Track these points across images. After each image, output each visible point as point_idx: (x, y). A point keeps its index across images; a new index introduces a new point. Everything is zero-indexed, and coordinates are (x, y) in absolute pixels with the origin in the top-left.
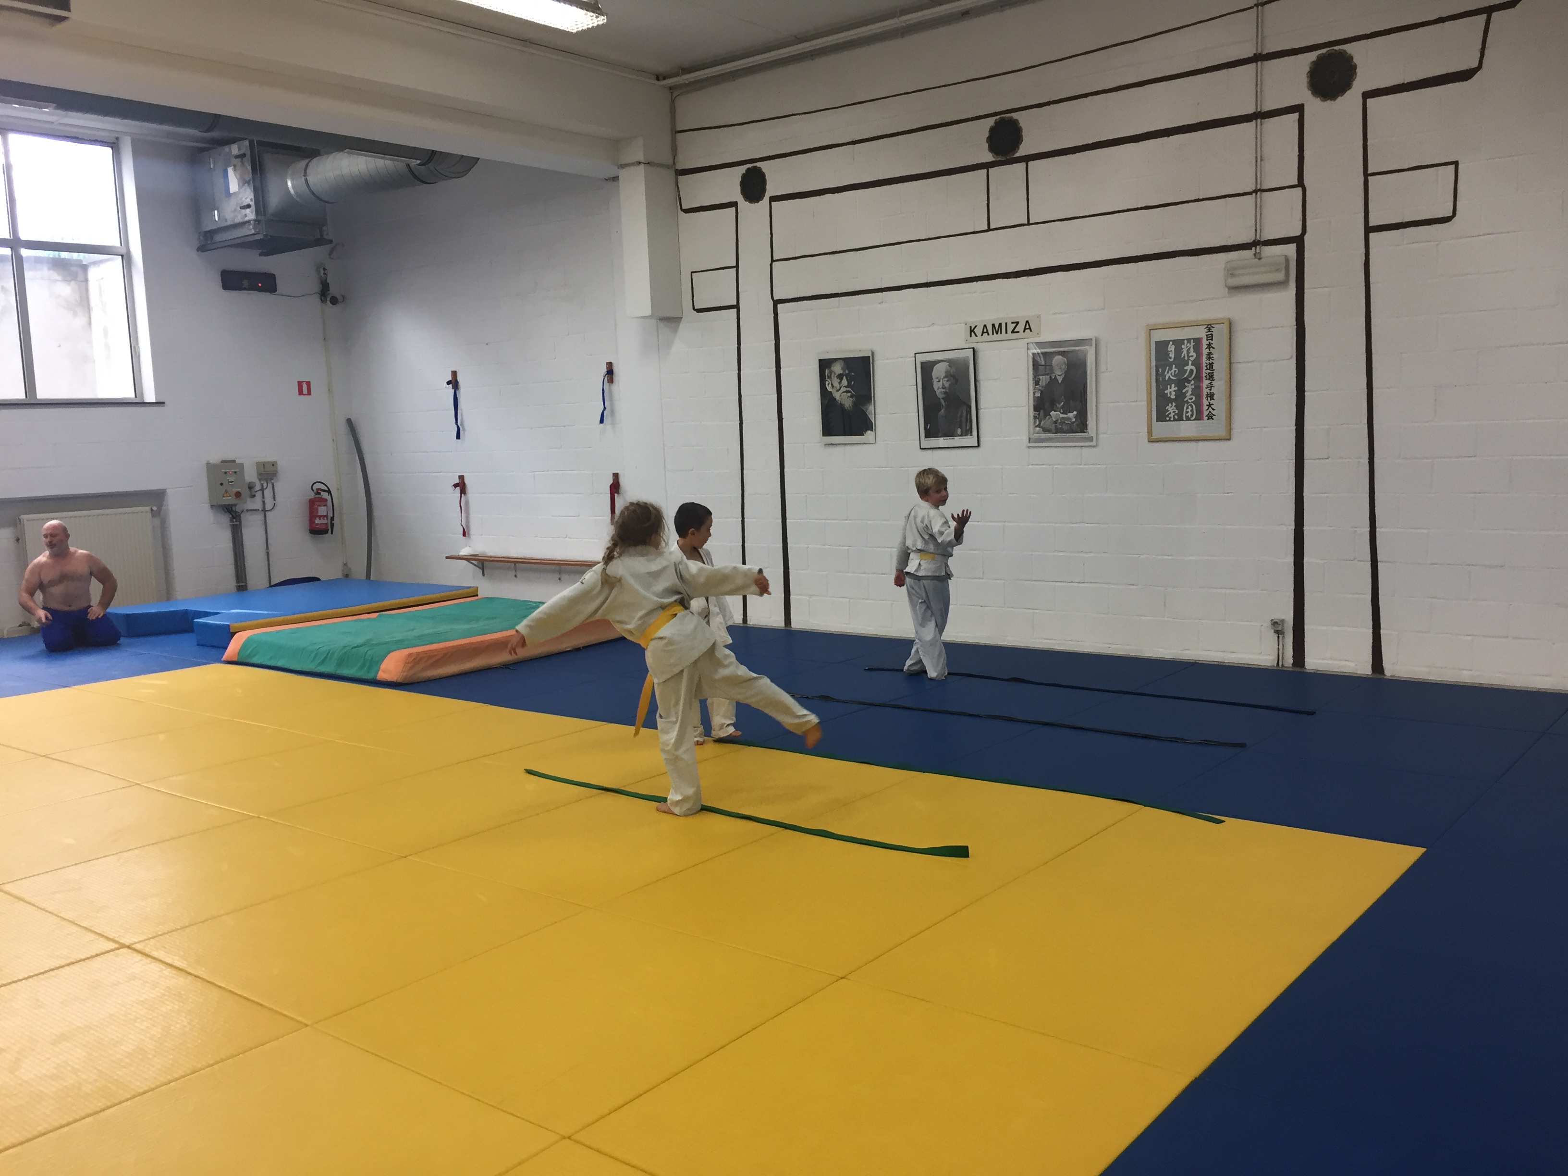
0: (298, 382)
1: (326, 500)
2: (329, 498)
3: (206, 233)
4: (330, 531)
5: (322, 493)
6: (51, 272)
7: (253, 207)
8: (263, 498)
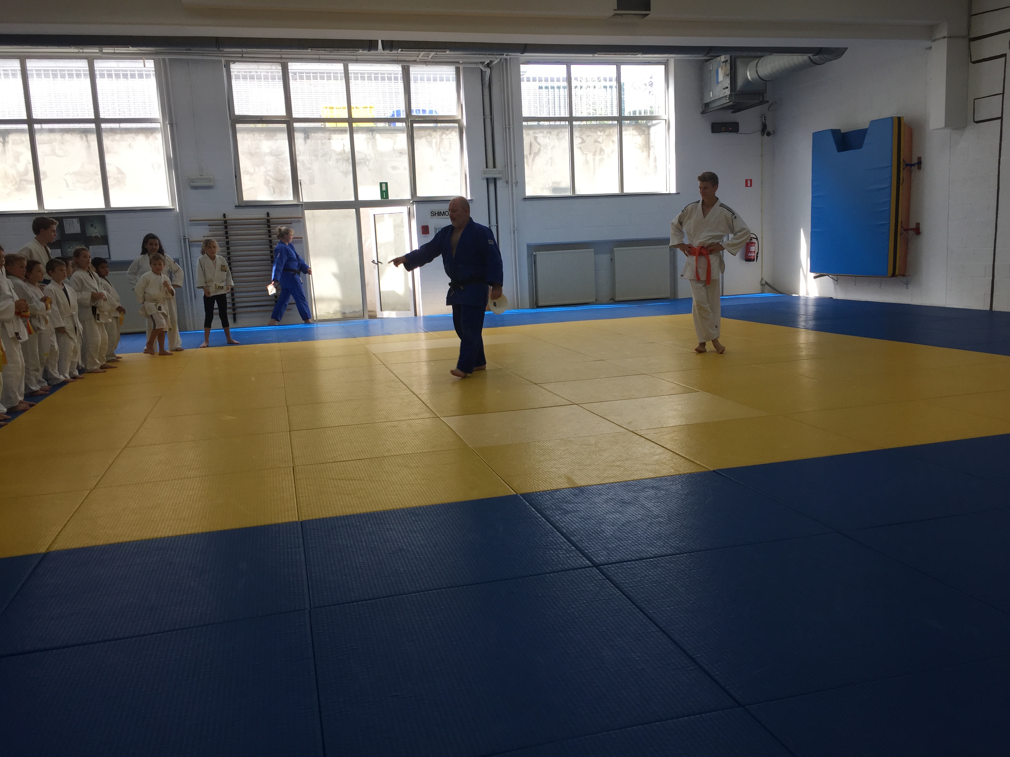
0: (746, 180)
1: (755, 243)
2: (756, 242)
3: (705, 104)
4: (755, 260)
5: (753, 239)
6: (634, 131)
7: (729, 88)
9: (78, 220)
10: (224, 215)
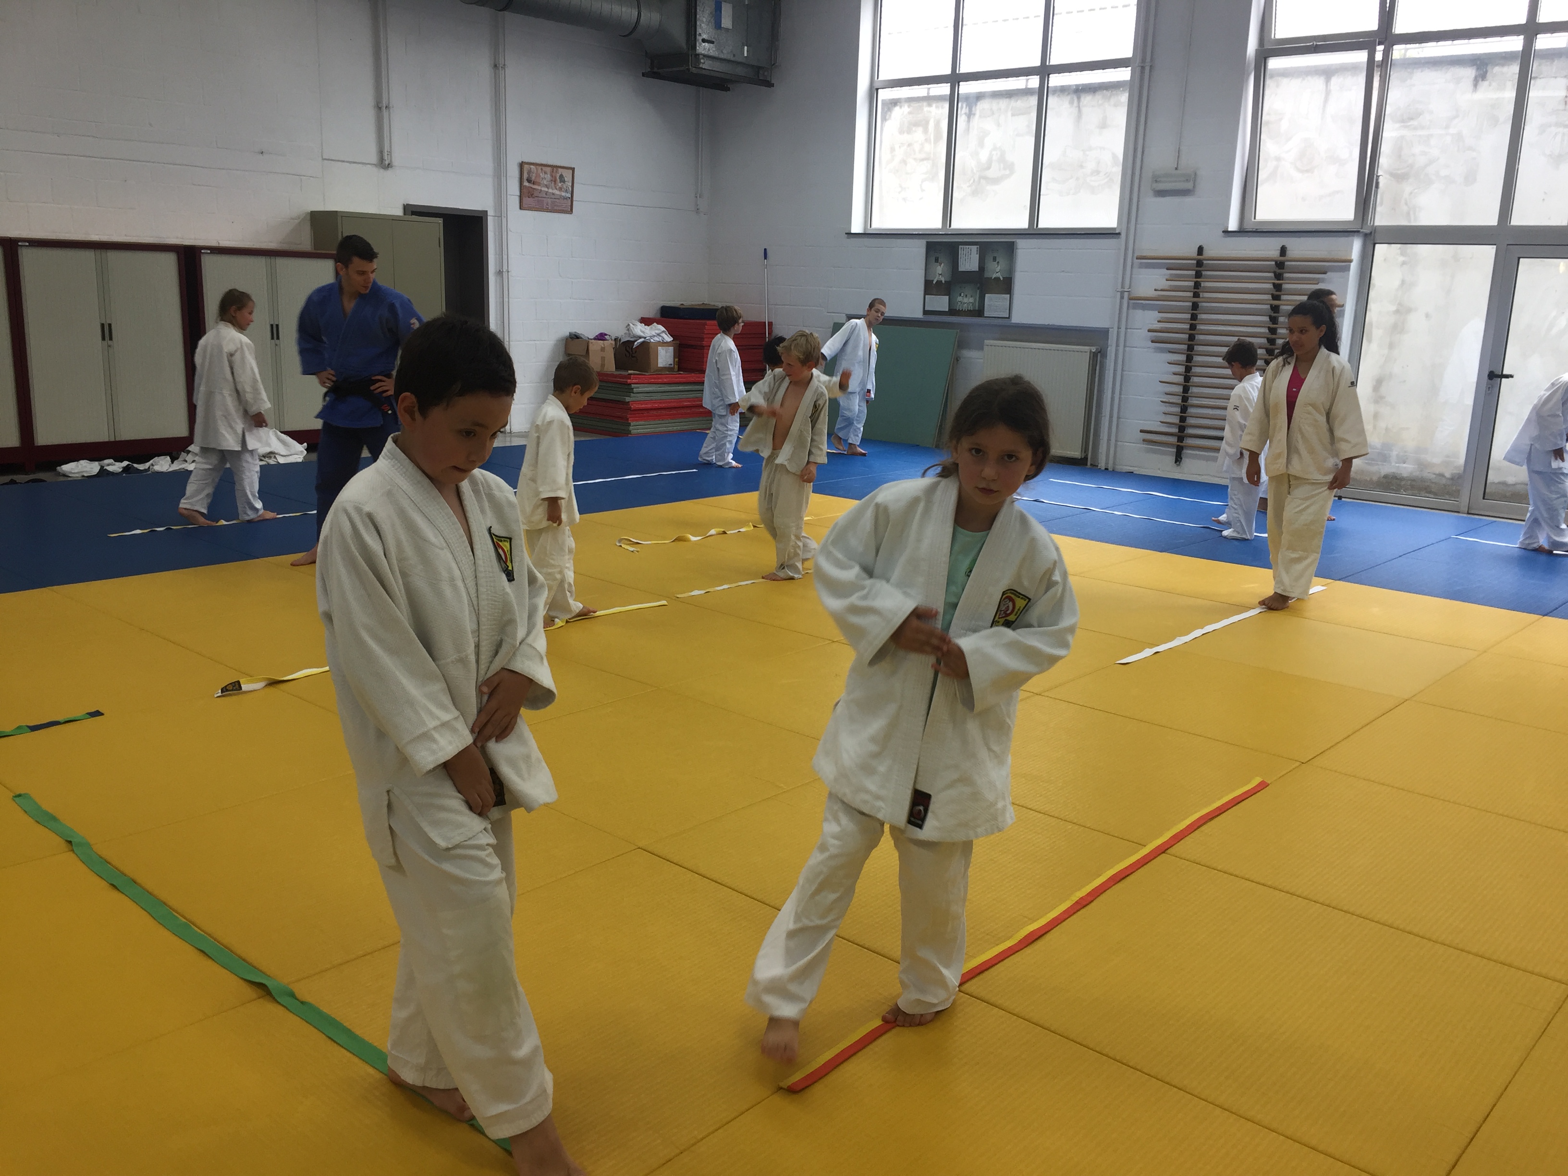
9: (977, 248)
10: (1200, 250)
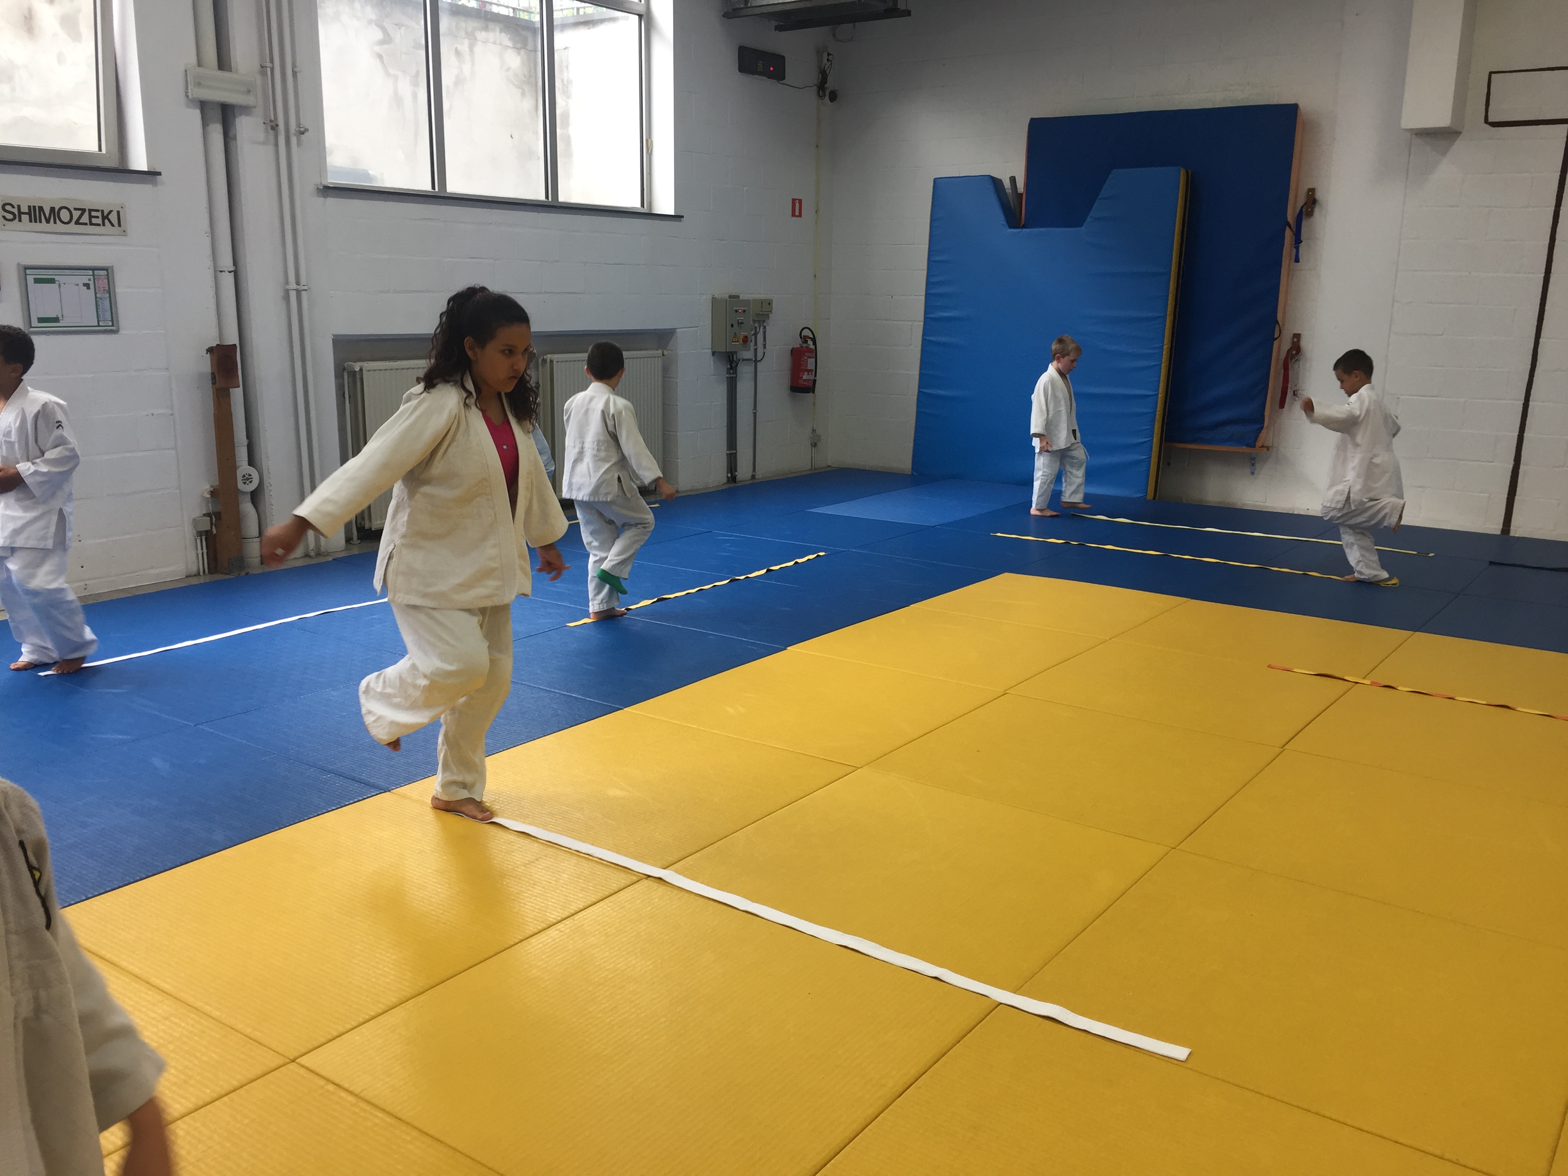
0: (793, 199)
1: (810, 351)
2: (813, 347)
4: (811, 391)
5: (808, 341)
8: (756, 344)
